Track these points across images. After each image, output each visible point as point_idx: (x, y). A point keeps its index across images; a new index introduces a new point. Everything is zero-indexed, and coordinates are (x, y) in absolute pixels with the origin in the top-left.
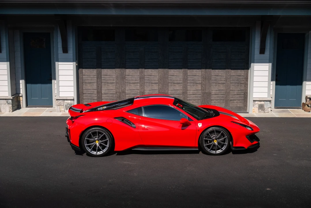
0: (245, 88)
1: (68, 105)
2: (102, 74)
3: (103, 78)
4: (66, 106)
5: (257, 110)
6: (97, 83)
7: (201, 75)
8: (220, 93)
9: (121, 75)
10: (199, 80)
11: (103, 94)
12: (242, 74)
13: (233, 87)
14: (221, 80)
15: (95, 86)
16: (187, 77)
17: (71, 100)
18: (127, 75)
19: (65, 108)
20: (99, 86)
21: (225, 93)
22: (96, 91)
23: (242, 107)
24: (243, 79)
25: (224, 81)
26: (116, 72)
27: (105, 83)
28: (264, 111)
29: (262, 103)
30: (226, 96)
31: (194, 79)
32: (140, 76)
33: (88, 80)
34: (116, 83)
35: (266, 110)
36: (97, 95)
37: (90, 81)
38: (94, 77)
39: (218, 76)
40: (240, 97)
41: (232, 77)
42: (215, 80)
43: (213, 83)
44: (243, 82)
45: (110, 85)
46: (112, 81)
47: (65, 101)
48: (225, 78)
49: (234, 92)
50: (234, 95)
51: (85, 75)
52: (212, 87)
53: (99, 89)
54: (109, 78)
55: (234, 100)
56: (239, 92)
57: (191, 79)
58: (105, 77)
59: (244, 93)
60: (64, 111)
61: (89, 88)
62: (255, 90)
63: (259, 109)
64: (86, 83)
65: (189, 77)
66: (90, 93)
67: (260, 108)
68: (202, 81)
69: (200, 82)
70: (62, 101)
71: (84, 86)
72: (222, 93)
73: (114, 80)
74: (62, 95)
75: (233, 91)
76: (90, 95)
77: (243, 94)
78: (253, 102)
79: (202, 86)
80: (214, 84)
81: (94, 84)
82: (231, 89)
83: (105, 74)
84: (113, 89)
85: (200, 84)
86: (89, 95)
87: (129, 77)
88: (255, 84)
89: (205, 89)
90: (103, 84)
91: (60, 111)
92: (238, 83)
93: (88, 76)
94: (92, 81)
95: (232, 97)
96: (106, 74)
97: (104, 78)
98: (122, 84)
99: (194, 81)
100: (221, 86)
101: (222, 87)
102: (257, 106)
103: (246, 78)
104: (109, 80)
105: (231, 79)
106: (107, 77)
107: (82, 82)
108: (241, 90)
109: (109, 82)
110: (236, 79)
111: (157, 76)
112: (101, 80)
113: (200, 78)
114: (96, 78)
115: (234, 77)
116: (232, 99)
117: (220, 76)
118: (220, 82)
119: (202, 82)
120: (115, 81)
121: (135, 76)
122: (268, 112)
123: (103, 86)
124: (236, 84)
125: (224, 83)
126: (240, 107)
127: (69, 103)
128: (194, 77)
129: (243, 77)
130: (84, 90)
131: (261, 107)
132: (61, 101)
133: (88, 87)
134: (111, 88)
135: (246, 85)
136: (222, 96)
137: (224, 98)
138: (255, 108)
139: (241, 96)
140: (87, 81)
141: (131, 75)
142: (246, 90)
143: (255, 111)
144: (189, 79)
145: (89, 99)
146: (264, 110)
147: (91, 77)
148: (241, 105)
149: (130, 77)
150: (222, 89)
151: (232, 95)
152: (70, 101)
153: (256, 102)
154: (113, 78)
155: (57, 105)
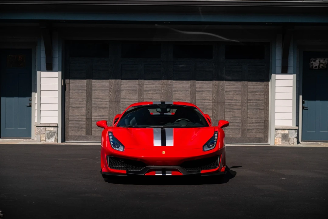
0: (265, 115)
1: (51, 134)
2: (93, 97)
3: (93, 102)
4: (47, 134)
5: (280, 141)
6: (86, 108)
7: (212, 99)
8: (235, 121)
9: (115, 98)
10: (210, 105)
11: (93, 121)
12: (262, 98)
13: (251, 113)
14: (236, 105)
15: (84, 111)
16: (194, 101)
17: (54, 127)
18: (123, 99)
19: (46, 137)
20: (88, 112)
21: (242, 120)
22: (85, 117)
23: (261, 138)
24: (263, 104)
25: (240, 106)
26: (109, 94)
27: (96, 107)
28: (288, 142)
29: (286, 132)
30: (243, 124)
31: (204, 103)
32: (138, 100)
33: (75, 104)
34: (110, 107)
35: (291, 141)
36: (86, 123)
37: (78, 105)
38: (83, 101)
39: (232, 100)
40: (259, 126)
41: (250, 102)
42: (229, 105)
43: (227, 108)
44: (262, 108)
45: (102, 110)
46: (104, 106)
47: (48, 129)
48: (240, 103)
49: (253, 119)
50: (252, 123)
51: (71, 98)
52: (225, 113)
53: (88, 115)
54: (101, 101)
55: (252, 130)
56: (257, 120)
57: (200, 103)
58: (97, 100)
59: (264, 121)
60: (46, 141)
61: (77, 114)
62: (277, 116)
63: (282, 140)
64: (73, 107)
65: (198, 101)
66: (77, 119)
67: (283, 138)
68: (213, 105)
69: (211, 107)
70: (44, 129)
71: (70, 111)
72: (238, 121)
73: (106, 104)
74: (44, 121)
75: (251, 118)
76: (78, 122)
77: (263, 123)
78: (275, 131)
79: (213, 112)
80: (228, 110)
81: (83, 109)
82: (248, 116)
83: (96, 97)
84: (105, 116)
85: (210, 109)
86: (76, 122)
87: (125, 100)
88: (277, 109)
89: (217, 116)
90: (93, 109)
91: (41, 141)
92: (257, 109)
93: (75, 98)
94: (80, 106)
95: (250, 126)
96: (98, 97)
97: (95, 102)
98: (117, 109)
99: (204, 106)
100: (236, 112)
101: (238, 114)
102: (280, 135)
103: (266, 103)
104: (100, 104)
105: (249, 104)
106: (98, 100)
107: (68, 106)
108: (261, 117)
109: (101, 106)
110: (254, 104)
111: (159, 100)
112: (91, 104)
113: (211, 102)
114: (85, 102)
115: (252, 102)
116: (250, 128)
117: (234, 100)
118: (235, 107)
119: (213, 108)
120: (108, 106)
121: (132, 100)
122: (294, 144)
123: (93, 111)
124: (255, 110)
125: (239, 109)
126: (259, 138)
127: (52, 131)
128: (204, 101)
129: (263, 102)
130: (70, 116)
131: (285, 137)
132: (42, 127)
133: (76, 112)
134: (103, 114)
135: (266, 111)
136: (237, 124)
137: (240, 127)
138: (278, 138)
139: (261, 124)
140: (74, 106)
141: (127, 99)
142: (266, 117)
143: (278, 141)
144: (198, 103)
145: (76, 127)
146: (289, 140)
147: (79, 100)
148: (260, 135)
149: (127, 100)
150: (238, 115)
151: (249, 123)
152: (52, 129)
153: (279, 131)
154: (106, 102)
155: (37, 133)
